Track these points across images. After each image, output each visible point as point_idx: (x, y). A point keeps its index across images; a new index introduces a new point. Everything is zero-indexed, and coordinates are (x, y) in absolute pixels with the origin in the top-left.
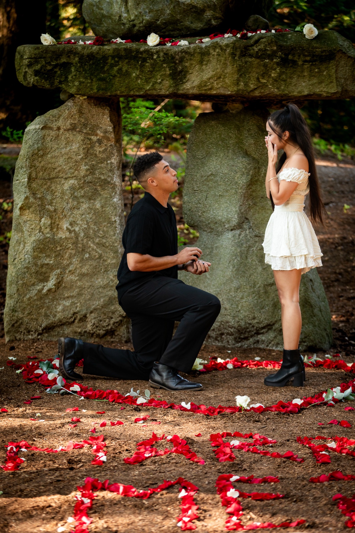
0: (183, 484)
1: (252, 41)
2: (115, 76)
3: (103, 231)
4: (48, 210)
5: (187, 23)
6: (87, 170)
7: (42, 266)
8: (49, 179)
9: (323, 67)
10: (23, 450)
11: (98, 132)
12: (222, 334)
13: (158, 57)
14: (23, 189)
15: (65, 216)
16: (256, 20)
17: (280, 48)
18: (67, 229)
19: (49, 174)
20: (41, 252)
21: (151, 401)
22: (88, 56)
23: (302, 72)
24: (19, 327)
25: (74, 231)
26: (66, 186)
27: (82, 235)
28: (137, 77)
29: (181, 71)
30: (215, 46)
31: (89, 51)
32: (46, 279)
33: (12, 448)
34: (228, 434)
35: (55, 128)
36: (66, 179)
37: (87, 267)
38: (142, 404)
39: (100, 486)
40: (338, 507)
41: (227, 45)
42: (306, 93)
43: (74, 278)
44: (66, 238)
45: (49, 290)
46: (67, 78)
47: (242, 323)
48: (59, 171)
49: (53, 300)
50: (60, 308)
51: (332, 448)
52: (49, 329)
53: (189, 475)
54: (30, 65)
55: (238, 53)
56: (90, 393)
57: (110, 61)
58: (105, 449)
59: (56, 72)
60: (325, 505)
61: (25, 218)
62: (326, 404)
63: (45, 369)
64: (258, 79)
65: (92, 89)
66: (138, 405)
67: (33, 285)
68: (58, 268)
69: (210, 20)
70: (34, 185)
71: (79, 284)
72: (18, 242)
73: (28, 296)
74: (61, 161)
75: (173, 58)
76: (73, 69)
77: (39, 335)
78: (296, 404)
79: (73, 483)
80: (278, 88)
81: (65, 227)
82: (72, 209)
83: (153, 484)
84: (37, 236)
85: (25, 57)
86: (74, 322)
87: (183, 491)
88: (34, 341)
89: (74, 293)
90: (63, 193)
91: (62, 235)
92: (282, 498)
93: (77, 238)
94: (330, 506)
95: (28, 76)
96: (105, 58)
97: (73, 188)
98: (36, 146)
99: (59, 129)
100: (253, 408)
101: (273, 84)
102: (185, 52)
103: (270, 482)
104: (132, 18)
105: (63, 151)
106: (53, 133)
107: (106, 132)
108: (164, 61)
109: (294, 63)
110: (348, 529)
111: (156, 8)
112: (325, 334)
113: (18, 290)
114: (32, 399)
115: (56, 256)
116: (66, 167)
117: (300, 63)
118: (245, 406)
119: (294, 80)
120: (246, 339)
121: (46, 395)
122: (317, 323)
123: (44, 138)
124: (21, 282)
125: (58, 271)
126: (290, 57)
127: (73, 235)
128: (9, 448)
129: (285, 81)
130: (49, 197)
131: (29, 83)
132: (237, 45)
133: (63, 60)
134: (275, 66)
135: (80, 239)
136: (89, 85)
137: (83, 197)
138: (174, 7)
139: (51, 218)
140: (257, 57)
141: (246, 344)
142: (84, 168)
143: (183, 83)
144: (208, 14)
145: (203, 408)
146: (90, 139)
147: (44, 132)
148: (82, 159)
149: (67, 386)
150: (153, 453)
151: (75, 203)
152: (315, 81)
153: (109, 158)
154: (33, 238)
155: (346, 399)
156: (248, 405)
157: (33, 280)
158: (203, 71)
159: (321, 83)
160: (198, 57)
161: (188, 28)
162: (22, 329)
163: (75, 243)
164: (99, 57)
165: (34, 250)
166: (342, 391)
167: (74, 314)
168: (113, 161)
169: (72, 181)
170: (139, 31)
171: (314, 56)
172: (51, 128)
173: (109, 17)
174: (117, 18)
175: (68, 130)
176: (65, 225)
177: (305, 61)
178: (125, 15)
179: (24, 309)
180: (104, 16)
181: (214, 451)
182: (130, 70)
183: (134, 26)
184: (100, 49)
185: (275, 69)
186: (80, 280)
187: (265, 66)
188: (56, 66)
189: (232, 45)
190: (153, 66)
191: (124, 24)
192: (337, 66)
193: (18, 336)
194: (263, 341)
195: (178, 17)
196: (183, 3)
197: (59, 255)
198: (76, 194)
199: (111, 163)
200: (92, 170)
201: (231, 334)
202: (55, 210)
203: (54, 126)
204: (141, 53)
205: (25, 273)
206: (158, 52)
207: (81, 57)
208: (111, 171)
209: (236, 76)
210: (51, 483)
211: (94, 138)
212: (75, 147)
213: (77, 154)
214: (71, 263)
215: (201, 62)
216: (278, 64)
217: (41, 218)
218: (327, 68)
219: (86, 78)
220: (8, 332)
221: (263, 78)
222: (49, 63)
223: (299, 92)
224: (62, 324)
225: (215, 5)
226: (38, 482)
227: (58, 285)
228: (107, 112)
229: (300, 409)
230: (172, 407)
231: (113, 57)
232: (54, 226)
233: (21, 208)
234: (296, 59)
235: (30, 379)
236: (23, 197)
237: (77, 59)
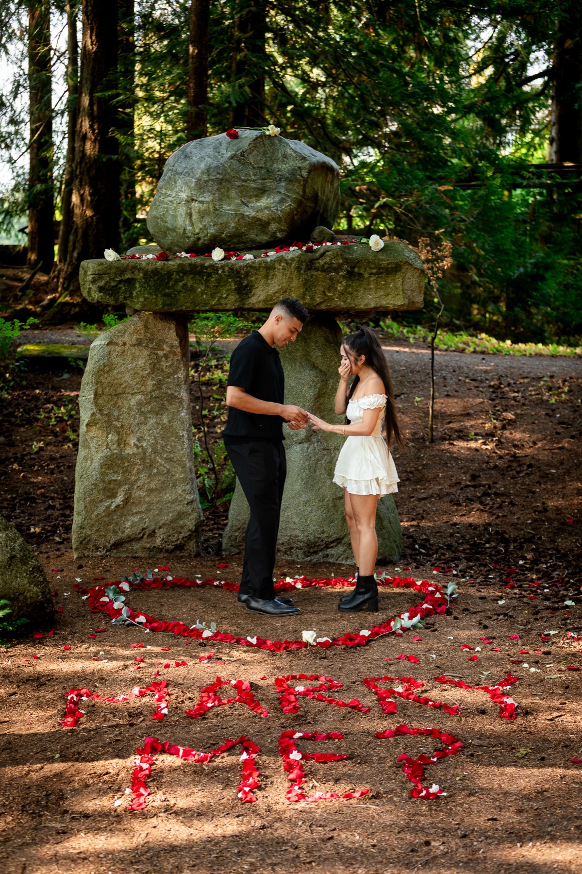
0: (245, 744)
1: (318, 255)
2: (179, 292)
3: (171, 446)
4: (115, 427)
5: (253, 236)
6: (154, 385)
7: (110, 482)
8: (116, 395)
9: (389, 280)
10: (84, 698)
11: (165, 347)
12: (292, 548)
13: (223, 272)
14: (89, 405)
15: (132, 432)
16: (322, 232)
17: (346, 260)
18: (135, 444)
19: (116, 390)
20: (108, 468)
21: (216, 635)
22: (152, 272)
23: (369, 285)
24: (87, 543)
25: (142, 446)
26: (133, 402)
27: (150, 450)
28: (203, 293)
29: (247, 286)
30: (280, 260)
31: (153, 267)
32: (114, 496)
33: (72, 698)
34: (294, 677)
35: (121, 343)
36: (133, 394)
37: (155, 482)
38: (207, 638)
39: (159, 748)
40: (404, 771)
41: (293, 259)
42: (372, 306)
43: (142, 493)
44: (134, 454)
45: (117, 506)
46: (131, 294)
47: (312, 538)
48: (126, 387)
49: (121, 516)
50: (128, 524)
51: (398, 693)
52: (117, 545)
53: (251, 731)
54: (94, 282)
55: (303, 267)
56: (155, 625)
57: (175, 276)
58: (167, 698)
59: (120, 288)
60: (390, 767)
61: (92, 434)
62: (394, 633)
63: (111, 595)
64: (324, 292)
65: (157, 305)
66: (204, 639)
67: (101, 501)
68: (126, 484)
69: (275, 233)
70: (100, 401)
71: (147, 499)
72: (86, 459)
73: (96, 513)
74: (127, 377)
75: (238, 272)
76: (137, 285)
77: (108, 551)
78: (363, 636)
79: (132, 743)
80: (344, 302)
81: (132, 443)
82: (140, 424)
83: (214, 744)
84: (104, 452)
85: (89, 273)
86: (142, 537)
87: (245, 753)
88: (103, 557)
89: (143, 509)
90: (130, 409)
91: (129, 451)
92: (347, 759)
93: (145, 453)
94: (395, 769)
95: (93, 292)
96: (169, 274)
97: (140, 404)
98: (102, 362)
99: (124, 344)
100: (318, 643)
101: (339, 298)
102: (250, 266)
103: (334, 739)
104: (197, 231)
105: (130, 366)
106: (118, 349)
107: (172, 346)
108: (229, 276)
109: (360, 275)
110: (413, 800)
111: (220, 221)
112: (394, 546)
113: (86, 507)
114: (97, 632)
115: (124, 472)
116: (132, 383)
117: (366, 275)
118: (311, 641)
119: (360, 293)
120: (316, 553)
121: (112, 626)
122: (386, 536)
123: (109, 353)
124: (88, 499)
125: (126, 487)
126: (356, 270)
127: (140, 450)
128: (69, 697)
129: (351, 294)
130: (116, 413)
131: (93, 299)
132: (303, 258)
133: (128, 276)
134: (341, 279)
135: (147, 454)
136: (154, 300)
137: (150, 412)
138: (238, 220)
139: (118, 433)
140: (323, 270)
141: (315, 558)
142: (150, 383)
143: (249, 297)
144: (273, 226)
145: (269, 643)
146: (157, 354)
147: (109, 348)
148: (149, 374)
149: (133, 616)
150: (217, 702)
151: (142, 419)
152: (381, 293)
153: (175, 372)
154: (100, 455)
155: (414, 627)
156: (315, 640)
157: (101, 497)
158: (268, 285)
159: (387, 295)
160: (263, 272)
161: (253, 241)
162: (90, 546)
163: (143, 459)
164: (163, 272)
165: (102, 466)
166: (410, 618)
167: (143, 529)
168: (180, 375)
169: (139, 397)
170: (204, 244)
171: (380, 268)
172: (116, 344)
173: (174, 230)
174: (182, 231)
175: (134, 345)
176: (133, 441)
177: (372, 274)
178: (189, 228)
179: (92, 526)
180: (168, 229)
181: (279, 699)
182: (195, 285)
183: (199, 239)
184: (164, 264)
185: (341, 283)
186: (148, 495)
187: (331, 279)
188: (120, 282)
189: (297, 259)
190: (219, 281)
191: (188, 237)
192: (404, 278)
193: (86, 553)
194: (332, 555)
195: (243, 230)
196: (248, 216)
197: (126, 471)
198: (143, 409)
199: (178, 377)
200: (159, 385)
201: (301, 548)
202: (122, 426)
203: (120, 341)
204: (206, 268)
205: (92, 490)
206: (222, 267)
207: (146, 273)
208: (177, 385)
209: (302, 290)
210: (110, 743)
211: (161, 353)
212: (141, 362)
213: (144, 369)
214: (139, 479)
215: (266, 277)
216: (344, 277)
217: (108, 434)
218: (393, 280)
219: (151, 294)
220: (76, 549)
221: (329, 291)
222: (113, 279)
223: (365, 305)
224: (131, 540)
225: (280, 218)
226: (96, 742)
227: (126, 501)
228: (173, 326)
229: (367, 641)
230: (238, 642)
231: (178, 273)
232: (121, 442)
233: (87, 425)
234: (362, 271)
235: (95, 608)
236: (89, 414)
237: (141, 275)
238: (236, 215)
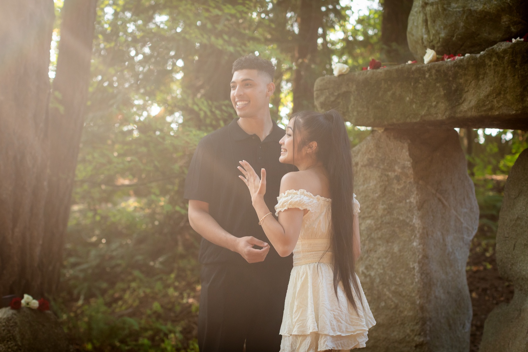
3: (400, 278)
5: (485, 35)
6: (384, 210)
11: (396, 168)
13: (431, 75)
18: (363, 273)
25: (370, 275)
27: (378, 280)
28: (412, 102)
29: (456, 90)
41: (505, 51)
55: (519, 60)
57: (383, 85)
69: (509, 27)
76: (352, 98)
97: (370, 229)
107: (404, 167)
108: (437, 80)
111: (449, 22)
127: (368, 279)
133: (344, 89)
135: (375, 285)
136: (365, 114)
137: (380, 238)
138: (467, 17)
142: (381, 207)
143: (460, 104)
144: (505, 20)
146: (388, 176)
148: (379, 197)
151: (372, 245)
153: (407, 196)
158: (479, 87)
160: (472, 71)
163: (372, 289)
168: (412, 200)
169: (369, 221)
175: (365, 166)
176: (361, 268)
178: (426, 37)
182: (403, 94)
188: (339, 95)
190: (426, 86)
195: (473, 28)
198: (373, 235)
199: (410, 202)
200: (389, 210)
206: (431, 69)
208: (409, 211)
211: (392, 174)
212: (372, 183)
213: (375, 192)
215: (477, 77)
222: (332, 94)
225: (510, 7)
228: (406, 145)
231: (386, 81)
237: (354, 87)
238: (464, 12)
